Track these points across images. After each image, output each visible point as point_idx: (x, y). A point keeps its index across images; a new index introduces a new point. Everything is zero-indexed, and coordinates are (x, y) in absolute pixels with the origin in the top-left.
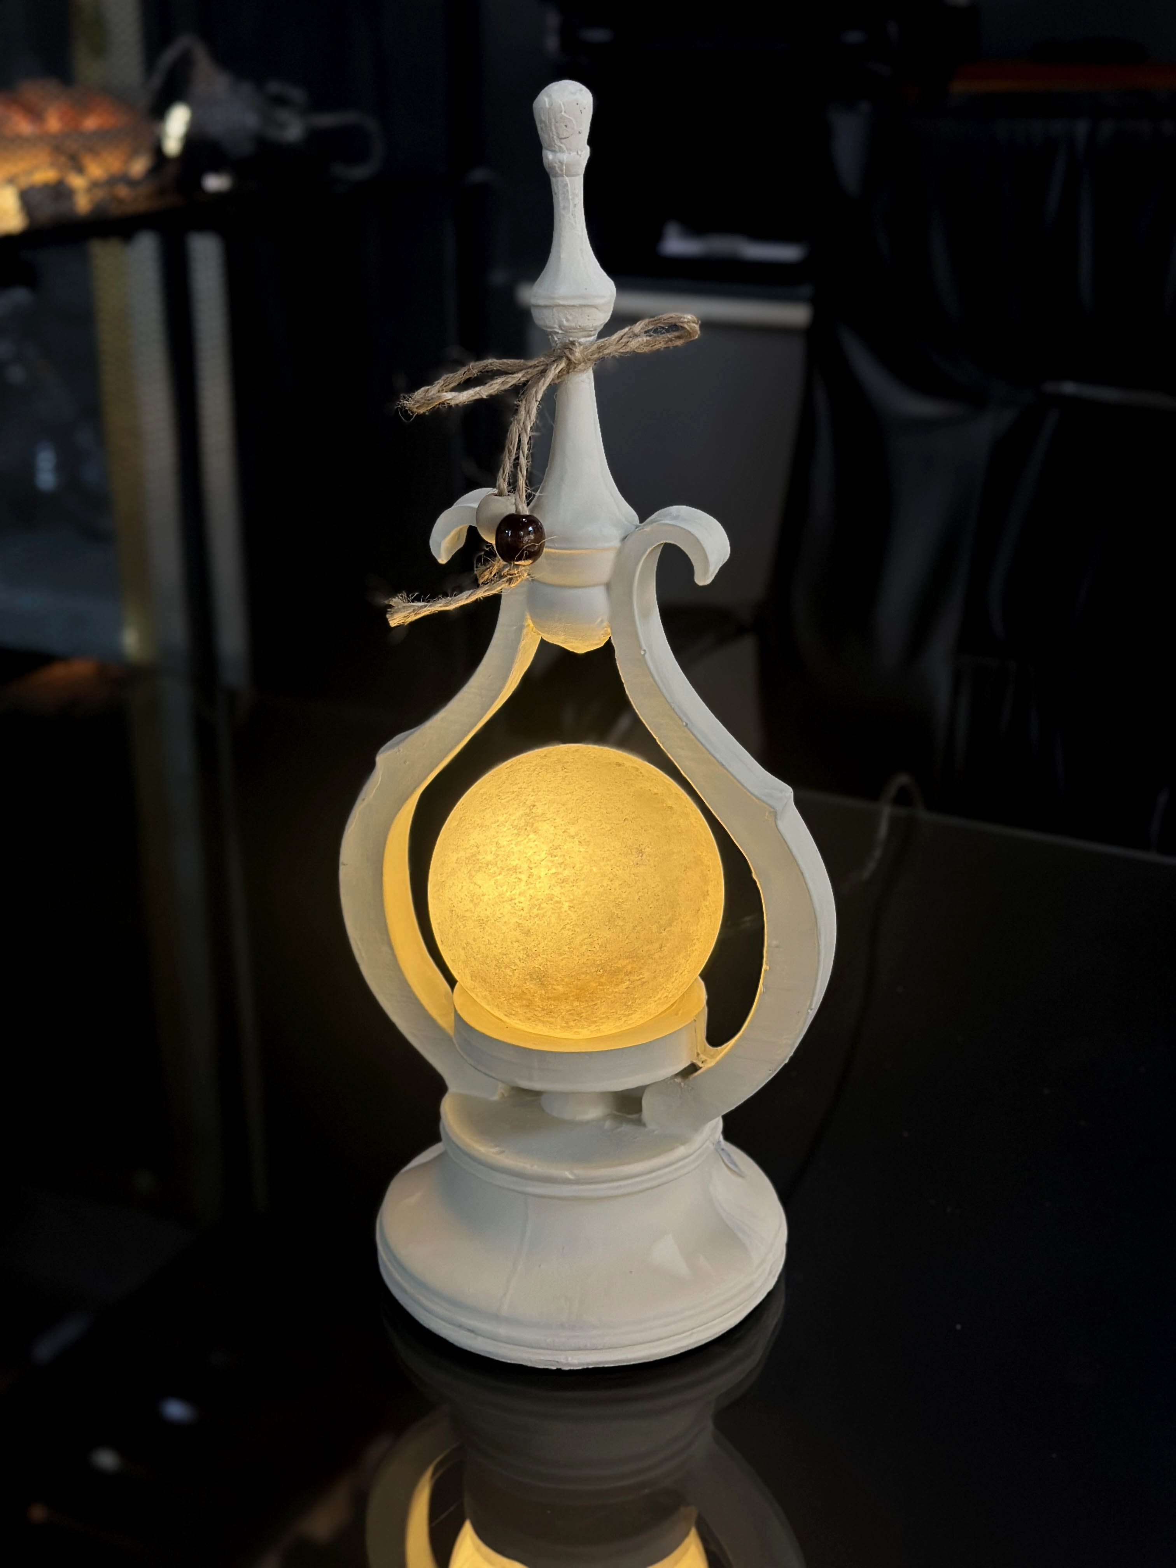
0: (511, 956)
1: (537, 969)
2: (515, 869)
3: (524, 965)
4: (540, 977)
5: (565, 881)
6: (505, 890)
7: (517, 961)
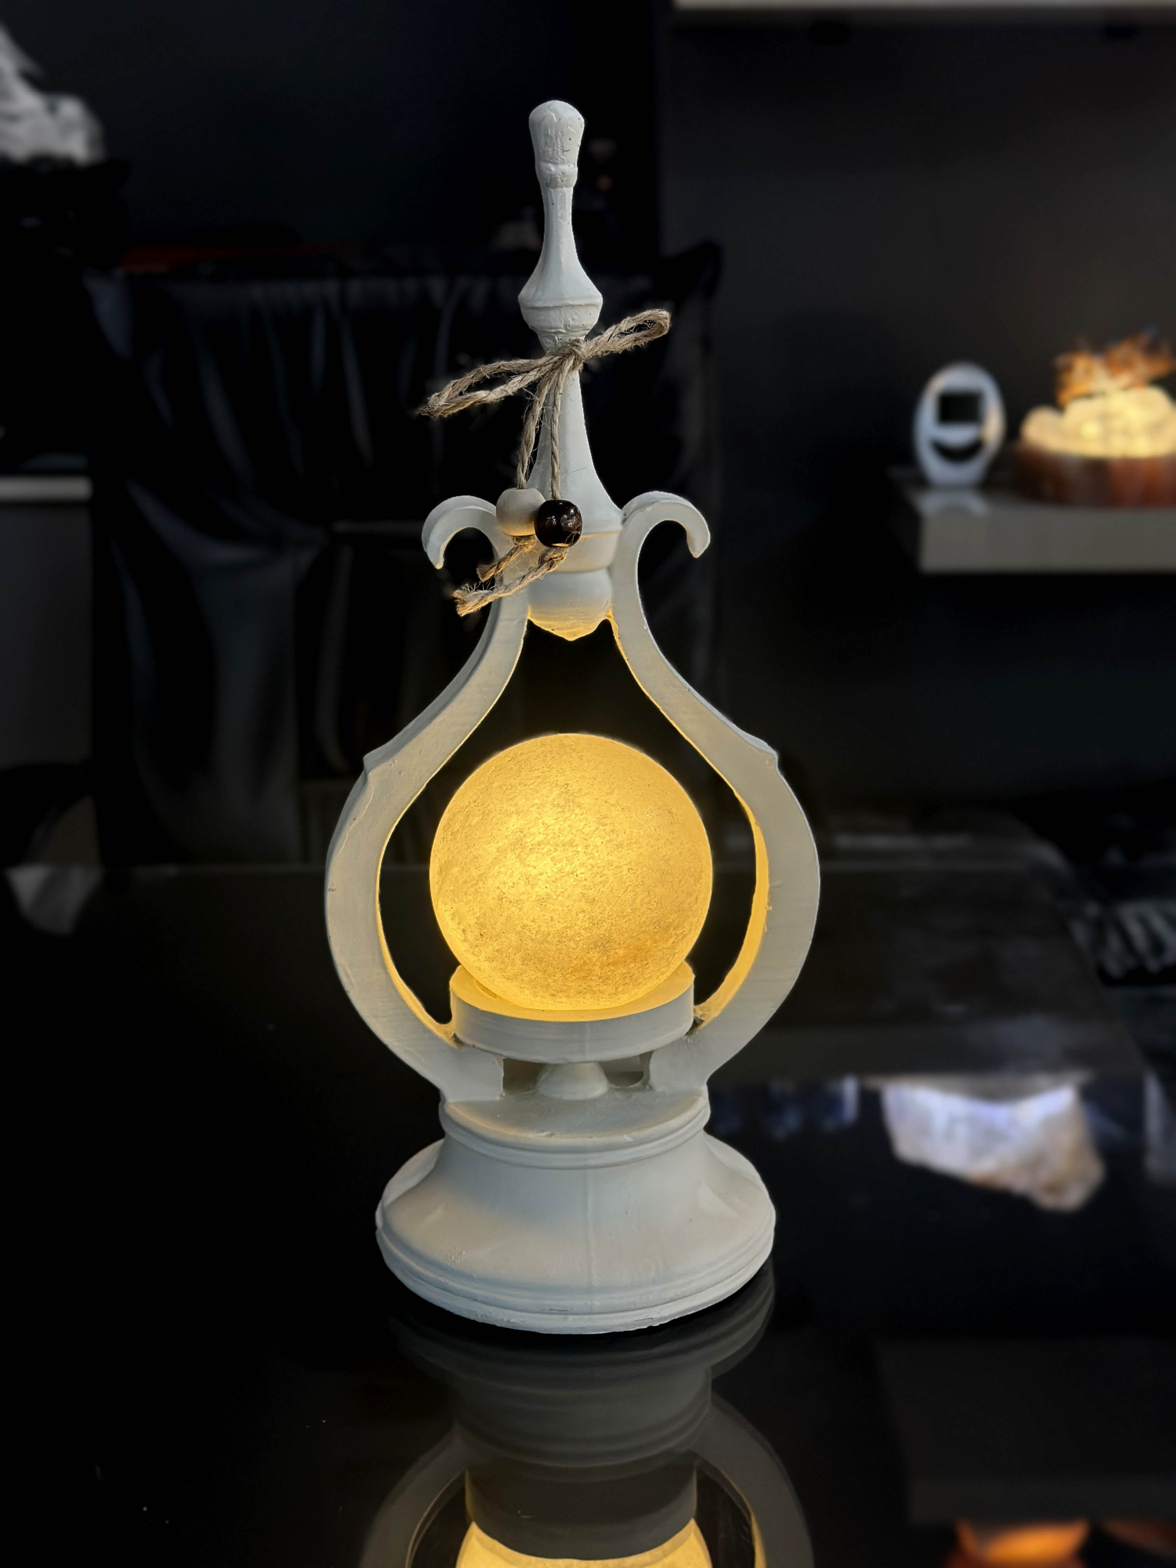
0: (576, 928)
1: (602, 936)
2: (571, 843)
3: (589, 934)
4: (603, 944)
5: (620, 846)
6: (564, 864)
7: (583, 932)
